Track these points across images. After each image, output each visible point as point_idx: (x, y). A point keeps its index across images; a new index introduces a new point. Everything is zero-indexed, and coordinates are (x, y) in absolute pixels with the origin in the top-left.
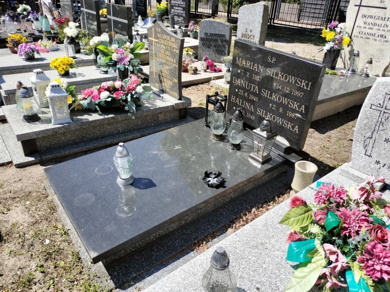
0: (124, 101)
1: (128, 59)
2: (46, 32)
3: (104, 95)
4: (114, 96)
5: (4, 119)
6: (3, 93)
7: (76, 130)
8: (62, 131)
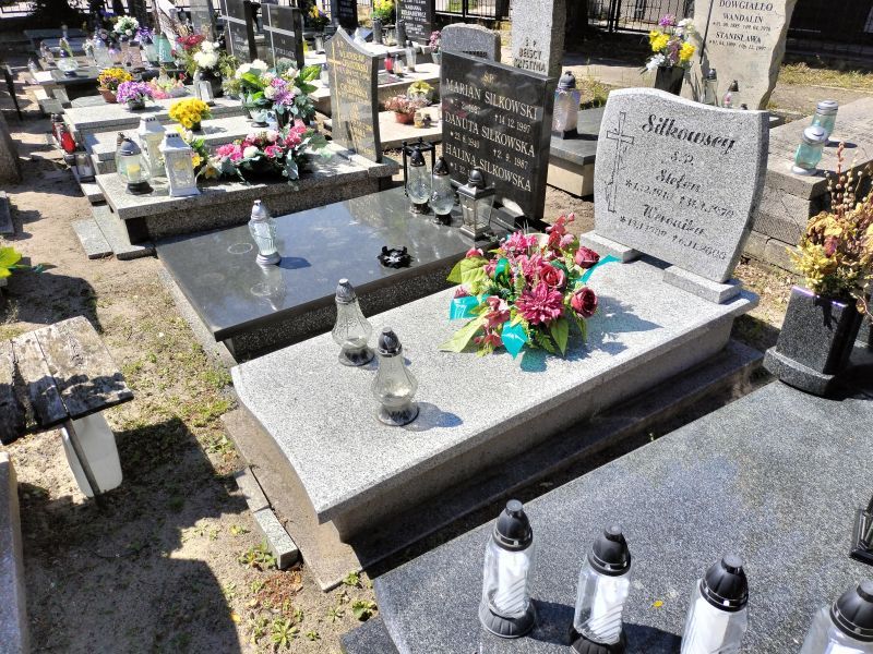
0: (279, 160)
1: (291, 96)
2: (165, 64)
3: (250, 153)
4: (266, 153)
5: (99, 201)
6: (96, 159)
7: (207, 207)
8: (184, 207)
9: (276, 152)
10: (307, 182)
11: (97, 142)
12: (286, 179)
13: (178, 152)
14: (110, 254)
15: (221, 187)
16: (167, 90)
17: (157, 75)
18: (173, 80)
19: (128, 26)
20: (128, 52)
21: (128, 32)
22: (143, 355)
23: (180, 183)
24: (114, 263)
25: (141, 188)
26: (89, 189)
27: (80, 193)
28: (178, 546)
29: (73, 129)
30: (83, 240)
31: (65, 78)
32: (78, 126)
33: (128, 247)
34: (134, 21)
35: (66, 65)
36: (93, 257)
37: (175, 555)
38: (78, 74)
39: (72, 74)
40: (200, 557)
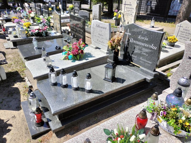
0: (42, 33)
1: (45, 22)
2: (26, 16)
3: (37, 31)
4: (39, 31)
5: (9, 40)
6: (9, 32)
7: (28, 40)
8: (24, 40)
9: (41, 31)
10: (47, 37)
11: (9, 29)
12: (43, 36)
13: (22, 30)
14: (9, 48)
15: (31, 37)
16: (25, 21)
17: (23, 18)
18: (27, 19)
19: (19, 9)
20: (18, 14)
21: (19, 10)
22: (13, 62)
23: (23, 36)
24: (10, 49)
25: (16, 37)
26: (7, 38)
27: (6, 39)
28: (14, 85)
29: (5, 27)
30: (5, 46)
31: (5, 18)
32: (6, 27)
33: (13, 47)
34: (21, 8)
35: (6, 16)
36: (6, 49)
37: (13, 87)
38: (8, 18)
39: (7, 18)
40: (17, 87)
